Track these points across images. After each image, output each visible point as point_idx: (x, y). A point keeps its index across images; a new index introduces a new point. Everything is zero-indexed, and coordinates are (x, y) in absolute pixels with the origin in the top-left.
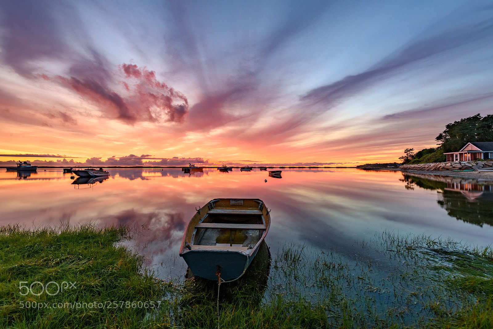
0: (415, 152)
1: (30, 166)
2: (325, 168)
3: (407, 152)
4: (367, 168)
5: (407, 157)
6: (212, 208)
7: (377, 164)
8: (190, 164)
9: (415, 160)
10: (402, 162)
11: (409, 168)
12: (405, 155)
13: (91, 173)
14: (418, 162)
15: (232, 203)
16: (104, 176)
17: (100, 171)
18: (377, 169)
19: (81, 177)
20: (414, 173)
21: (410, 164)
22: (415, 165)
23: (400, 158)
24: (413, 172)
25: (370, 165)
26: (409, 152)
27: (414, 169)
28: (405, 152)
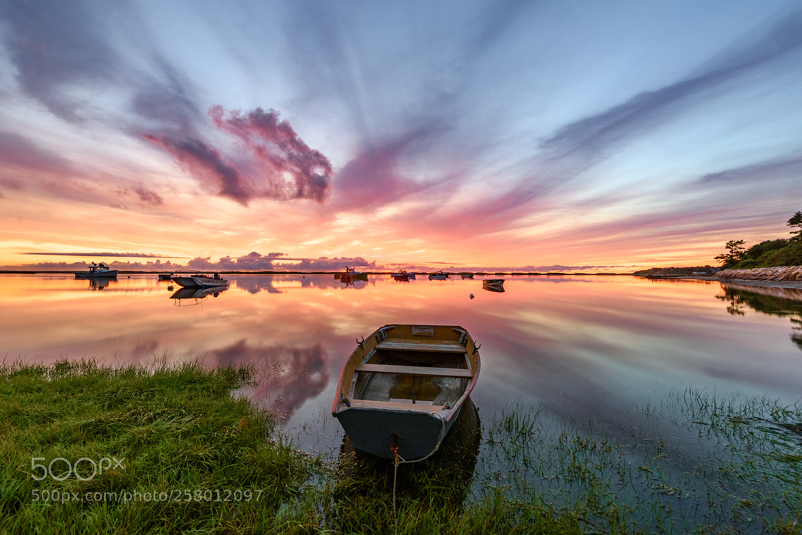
0: (747, 246)
1: (107, 271)
2: (576, 274)
3: (731, 247)
4: (654, 275)
5: (731, 256)
6: (382, 340)
7: (673, 268)
8: (347, 268)
9: (747, 260)
10: (721, 265)
11: (735, 276)
12: (728, 251)
13: (199, 282)
14: (753, 265)
15: (415, 331)
16: (220, 286)
17: (215, 279)
18: (672, 276)
19: (186, 288)
20: (745, 285)
21: (737, 268)
22: (747, 270)
23: (717, 258)
24: (743, 282)
25: (660, 269)
26: (734, 247)
27: (745, 277)
28: (727, 247)
